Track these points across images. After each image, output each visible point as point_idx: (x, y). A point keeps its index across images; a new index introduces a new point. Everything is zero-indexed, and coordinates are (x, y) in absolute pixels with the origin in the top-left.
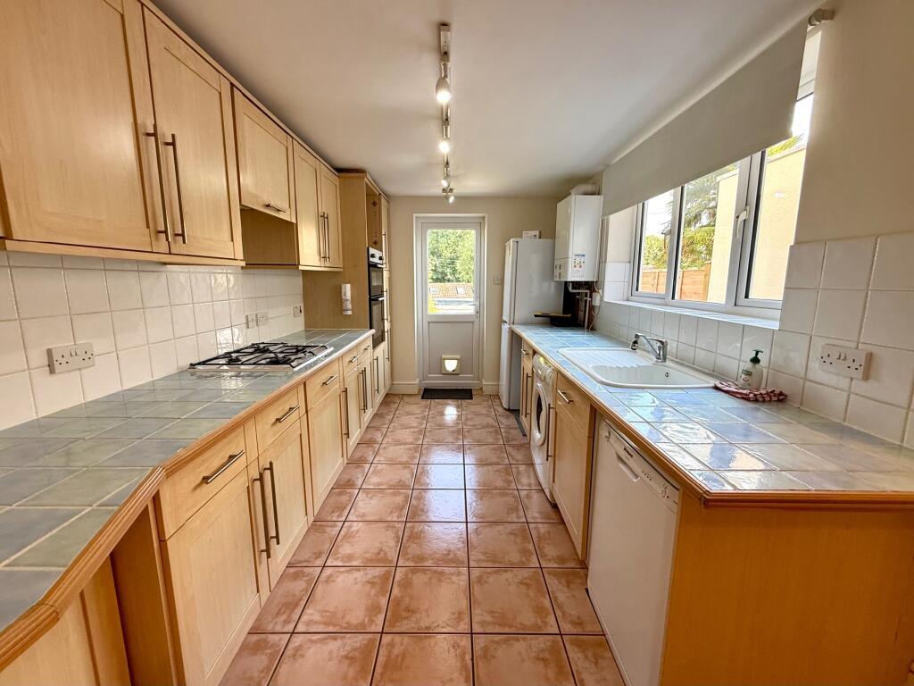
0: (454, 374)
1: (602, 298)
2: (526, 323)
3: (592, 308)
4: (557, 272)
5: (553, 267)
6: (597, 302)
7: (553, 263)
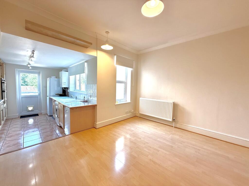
0: (32, 111)
1: (70, 90)
2: (54, 96)
3: (68, 92)
4: (60, 85)
5: (59, 84)
6: (69, 91)
7: (59, 83)
